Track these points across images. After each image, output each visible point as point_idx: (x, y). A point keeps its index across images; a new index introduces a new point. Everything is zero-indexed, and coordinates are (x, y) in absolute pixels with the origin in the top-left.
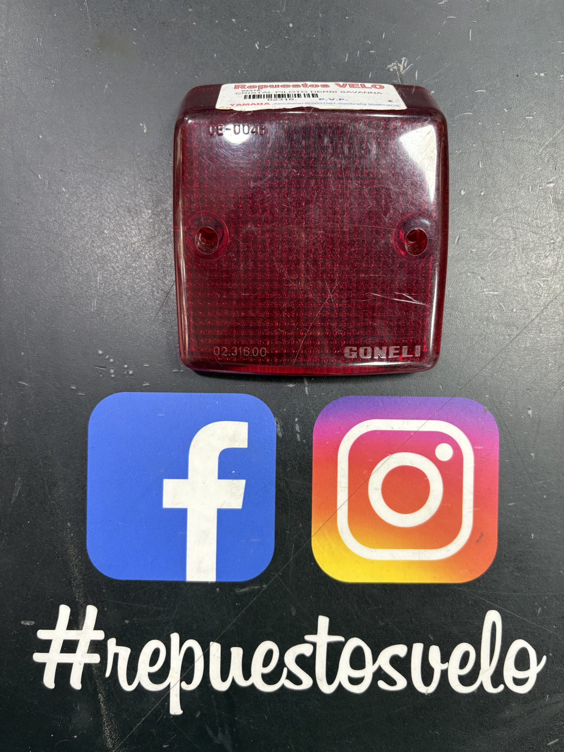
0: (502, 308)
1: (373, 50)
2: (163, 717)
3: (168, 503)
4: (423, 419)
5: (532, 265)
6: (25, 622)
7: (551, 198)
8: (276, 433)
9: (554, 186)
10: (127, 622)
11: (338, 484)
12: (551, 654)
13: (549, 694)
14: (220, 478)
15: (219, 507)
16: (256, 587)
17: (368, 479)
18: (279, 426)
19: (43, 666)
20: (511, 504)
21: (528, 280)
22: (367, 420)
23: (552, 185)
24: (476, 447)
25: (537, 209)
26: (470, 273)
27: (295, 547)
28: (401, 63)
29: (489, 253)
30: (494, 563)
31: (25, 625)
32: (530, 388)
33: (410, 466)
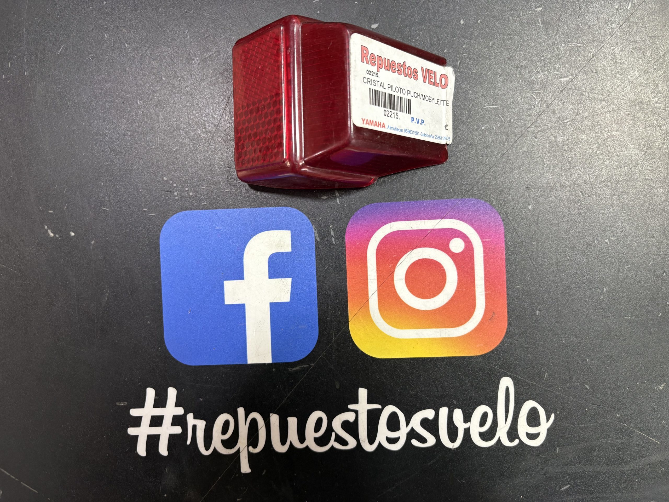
0: (501, 119)
2: (236, 475)
3: (229, 300)
4: (438, 219)
5: (526, 81)
6: (119, 403)
7: (540, 20)
8: (314, 239)
9: (542, 10)
10: (201, 399)
11: (369, 277)
12: (558, 412)
13: (559, 447)
14: (270, 277)
15: (271, 302)
16: (306, 366)
17: (393, 272)
18: (316, 232)
19: (136, 437)
20: (517, 287)
21: (523, 93)
22: (390, 222)
24: (484, 240)
25: (528, 31)
26: (472, 91)
27: (335, 331)
29: (488, 73)
30: (505, 337)
31: (120, 405)
32: (529, 186)
33: (428, 259)
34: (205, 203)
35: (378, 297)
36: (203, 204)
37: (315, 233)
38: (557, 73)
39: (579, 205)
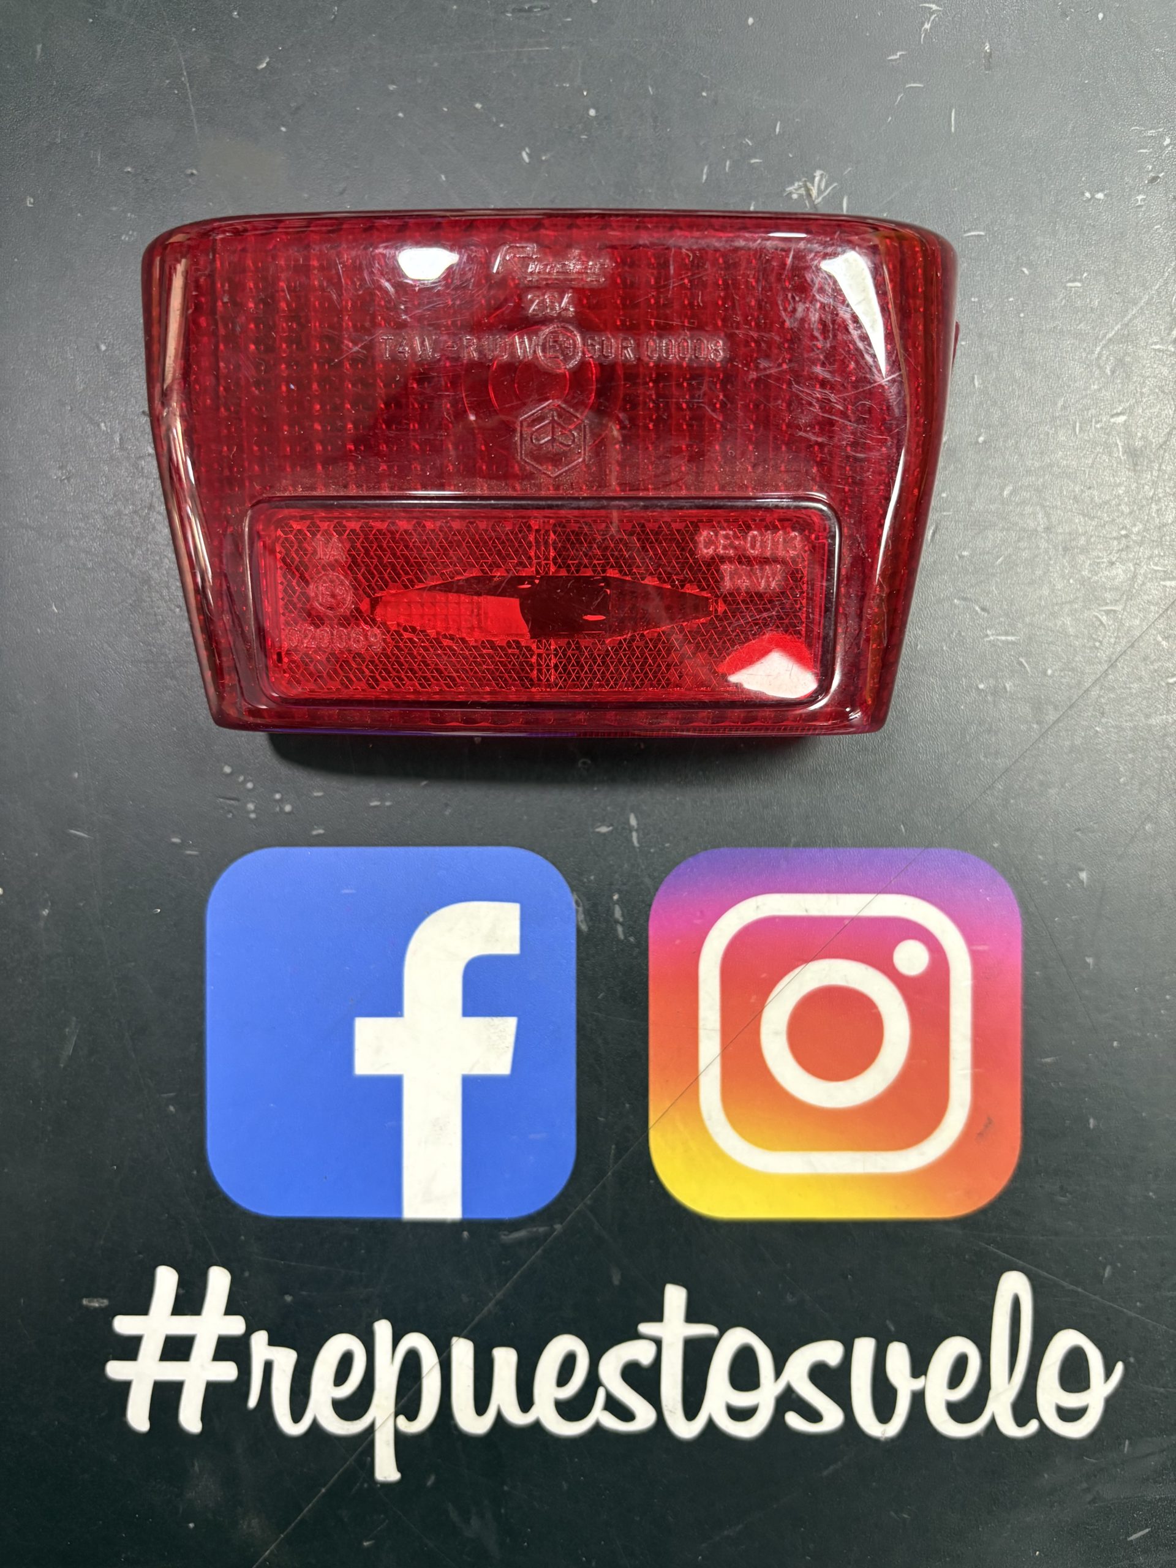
0: (1025, 667)
1: (756, 158)
3: (366, 1064)
4: (868, 893)
5: (1083, 582)
6: (89, 1302)
7: (1120, 444)
8: (574, 925)
9: (1125, 421)
11: (701, 1023)
12: (1132, 1360)
13: (1130, 1439)
14: (467, 1012)
15: (467, 1072)
16: (541, 1229)
17: (760, 1014)
18: (581, 909)
19: (124, 1387)
20: (1048, 1060)
21: (1076, 610)
22: (758, 894)
23: (1121, 419)
24: (975, 948)
25: (1092, 467)
26: (959, 599)
27: (616, 1149)
28: (813, 183)
29: (998, 557)
30: (1015, 1178)
31: (91, 1307)
32: (1083, 827)
33: (842, 987)
34: (321, 831)
35: (722, 1072)
38: (1156, 568)
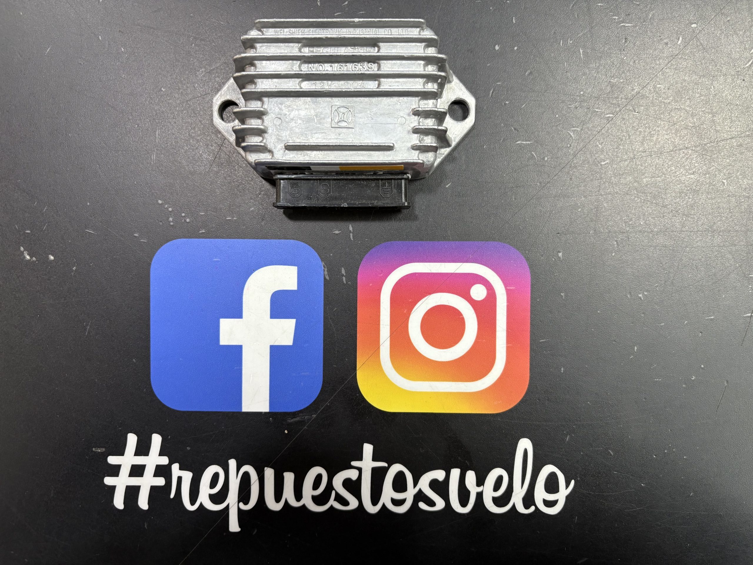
0: (534, 156)
2: (223, 533)
3: (225, 340)
4: (459, 262)
5: (563, 116)
7: (581, 51)
8: (323, 277)
10: (189, 448)
11: (381, 322)
12: (579, 479)
13: (578, 516)
14: (272, 316)
15: (272, 344)
16: (306, 417)
17: (408, 318)
18: (326, 269)
19: (113, 488)
20: (542, 341)
21: (559, 130)
22: (408, 263)
24: (508, 288)
26: (504, 124)
29: (523, 105)
30: (526, 395)
31: (97, 452)
32: (561, 232)
33: (447, 306)
34: (204, 231)
35: (390, 345)
36: (200, 232)
37: (324, 271)
38: (597, 110)
39: (613, 254)
